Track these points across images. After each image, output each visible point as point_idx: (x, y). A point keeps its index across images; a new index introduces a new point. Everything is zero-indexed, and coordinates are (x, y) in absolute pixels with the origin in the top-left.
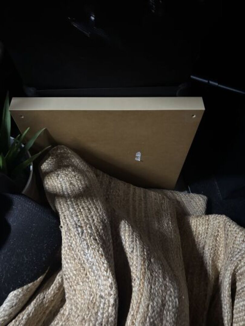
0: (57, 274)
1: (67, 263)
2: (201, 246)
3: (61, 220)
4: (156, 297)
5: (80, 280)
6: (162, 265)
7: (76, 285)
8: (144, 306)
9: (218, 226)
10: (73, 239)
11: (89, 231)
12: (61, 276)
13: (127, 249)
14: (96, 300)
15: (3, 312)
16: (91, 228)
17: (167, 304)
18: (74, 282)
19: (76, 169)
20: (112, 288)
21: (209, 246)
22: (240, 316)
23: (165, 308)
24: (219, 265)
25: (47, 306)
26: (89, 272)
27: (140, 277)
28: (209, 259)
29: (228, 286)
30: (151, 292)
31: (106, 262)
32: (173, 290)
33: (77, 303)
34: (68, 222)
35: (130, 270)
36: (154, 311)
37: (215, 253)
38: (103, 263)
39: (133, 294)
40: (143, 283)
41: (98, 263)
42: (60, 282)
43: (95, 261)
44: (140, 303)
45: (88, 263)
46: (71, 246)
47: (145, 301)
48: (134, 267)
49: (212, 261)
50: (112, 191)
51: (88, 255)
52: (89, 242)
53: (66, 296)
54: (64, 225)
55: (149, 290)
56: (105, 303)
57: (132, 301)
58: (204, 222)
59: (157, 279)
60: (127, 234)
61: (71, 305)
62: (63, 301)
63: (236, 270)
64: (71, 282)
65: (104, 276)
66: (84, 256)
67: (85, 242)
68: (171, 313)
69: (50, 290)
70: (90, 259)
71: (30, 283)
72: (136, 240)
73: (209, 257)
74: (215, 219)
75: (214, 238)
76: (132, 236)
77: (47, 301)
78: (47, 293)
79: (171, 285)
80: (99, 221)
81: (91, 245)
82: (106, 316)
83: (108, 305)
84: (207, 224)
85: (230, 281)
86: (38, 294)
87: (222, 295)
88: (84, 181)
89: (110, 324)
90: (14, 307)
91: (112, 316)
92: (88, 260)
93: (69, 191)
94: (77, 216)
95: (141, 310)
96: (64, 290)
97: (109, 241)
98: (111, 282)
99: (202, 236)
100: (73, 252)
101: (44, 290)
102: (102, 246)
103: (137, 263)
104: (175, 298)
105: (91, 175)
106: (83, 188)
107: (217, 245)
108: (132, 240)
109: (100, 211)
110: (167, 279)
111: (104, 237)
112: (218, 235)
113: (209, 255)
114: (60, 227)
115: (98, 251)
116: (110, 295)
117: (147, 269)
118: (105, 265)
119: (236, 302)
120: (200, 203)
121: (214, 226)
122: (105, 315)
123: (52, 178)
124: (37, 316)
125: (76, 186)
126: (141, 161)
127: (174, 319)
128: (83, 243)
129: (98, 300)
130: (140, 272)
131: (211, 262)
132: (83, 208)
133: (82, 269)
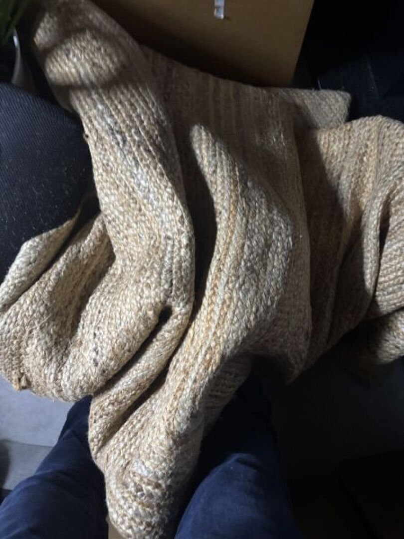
0: (95, 219)
1: (107, 195)
2: (335, 175)
3: (84, 125)
4: (255, 233)
5: (131, 221)
6: (266, 192)
7: (126, 229)
8: (236, 246)
9: (366, 137)
10: (110, 154)
11: (136, 138)
12: (101, 221)
13: (206, 170)
14: (160, 243)
15: (17, 271)
16: (138, 133)
17: (274, 244)
18: (122, 225)
19: (98, 33)
20: (184, 222)
21: (349, 171)
22: (391, 266)
23: (271, 249)
24: (362, 201)
25: (87, 264)
26: (145, 205)
27: (229, 208)
28: (348, 192)
29: (375, 222)
30: (247, 227)
31: (170, 185)
32: (285, 226)
33: (131, 255)
34: (97, 126)
35: (212, 199)
36: (252, 253)
37: (358, 182)
38: (166, 187)
39: (218, 233)
40: (234, 216)
41: (157, 187)
42: (102, 229)
43: (152, 184)
44: (229, 243)
45: (141, 191)
46: (108, 165)
47: (238, 240)
48: (219, 195)
49: (352, 194)
50: (174, 86)
51: (139, 176)
52: (138, 155)
53: (115, 249)
54: (90, 132)
55: (243, 225)
56: (173, 246)
57: (217, 243)
58: (342, 135)
59: (257, 211)
60: (204, 146)
61: (124, 260)
62: (111, 258)
63: (391, 197)
64: (118, 225)
65: (168, 207)
66: (132, 180)
67: (130, 157)
68: (280, 256)
69: (86, 242)
70: (143, 182)
71: (51, 229)
72: (220, 154)
73: (347, 188)
74: (362, 126)
75: (358, 158)
76: (213, 147)
77: (85, 257)
78: (83, 245)
79: (282, 220)
80: (152, 121)
81: (141, 160)
82: (177, 261)
83: (179, 246)
84: (347, 137)
85: (380, 214)
86: (68, 246)
87: (365, 241)
88: (118, 56)
89: (184, 270)
90: (33, 264)
91: (187, 260)
92: (139, 185)
93: (93, 79)
94: (111, 116)
95: (232, 252)
96: (109, 241)
97: (173, 155)
98: (180, 214)
99: (337, 159)
100: (113, 175)
101: (76, 240)
102: (160, 161)
103: (223, 188)
104: (287, 236)
105: (129, 42)
106: (116, 69)
107: (362, 168)
108: (213, 153)
109: (153, 107)
110: (275, 212)
111: (163, 148)
112: (366, 152)
113: (347, 185)
114: (84, 136)
115: (155, 168)
116: (180, 232)
117: (240, 197)
118: (169, 190)
119: (386, 246)
120: (337, 106)
121: (360, 138)
122: (175, 261)
123: (59, 59)
124: (72, 277)
125: (104, 67)
126: (225, 17)
127: (284, 264)
128: (127, 157)
129: (163, 242)
130: (230, 201)
131: (349, 196)
132: (121, 102)
133: (131, 201)
